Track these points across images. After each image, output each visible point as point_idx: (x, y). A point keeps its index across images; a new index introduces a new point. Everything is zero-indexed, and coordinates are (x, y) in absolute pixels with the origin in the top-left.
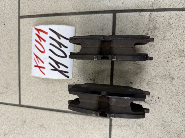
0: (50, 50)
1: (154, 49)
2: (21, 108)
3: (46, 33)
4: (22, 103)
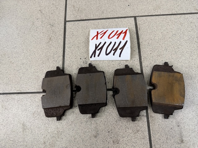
0: (111, 43)
1: (118, 121)
2: (63, 23)
3: (124, 39)
4: (67, 23)
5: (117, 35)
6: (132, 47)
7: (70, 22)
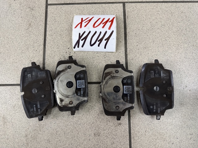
0: (96, 32)
2: (44, 6)
5: (103, 24)
6: (119, 37)
7: (52, 6)
